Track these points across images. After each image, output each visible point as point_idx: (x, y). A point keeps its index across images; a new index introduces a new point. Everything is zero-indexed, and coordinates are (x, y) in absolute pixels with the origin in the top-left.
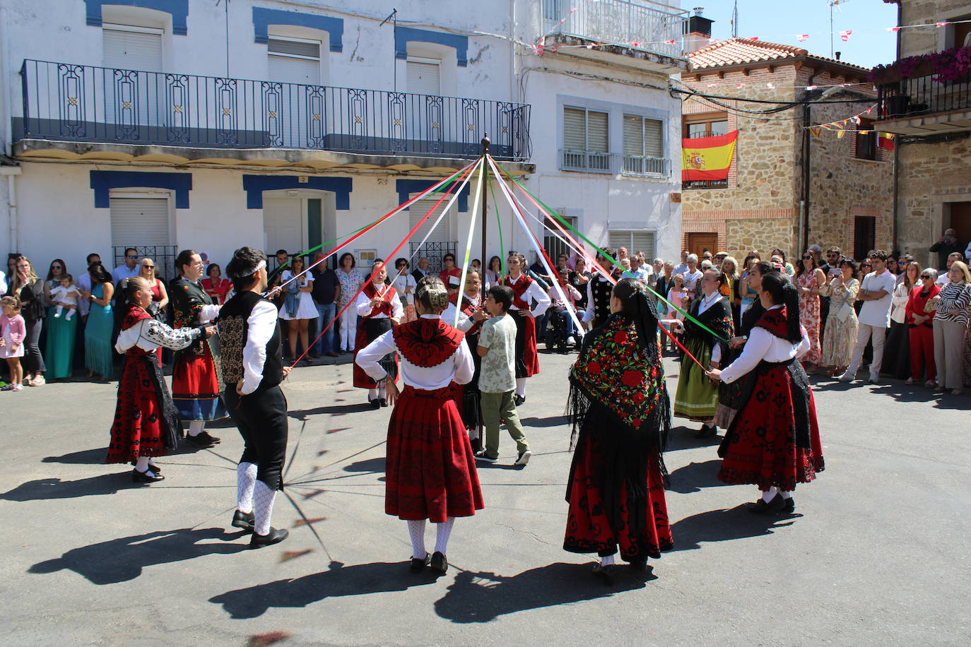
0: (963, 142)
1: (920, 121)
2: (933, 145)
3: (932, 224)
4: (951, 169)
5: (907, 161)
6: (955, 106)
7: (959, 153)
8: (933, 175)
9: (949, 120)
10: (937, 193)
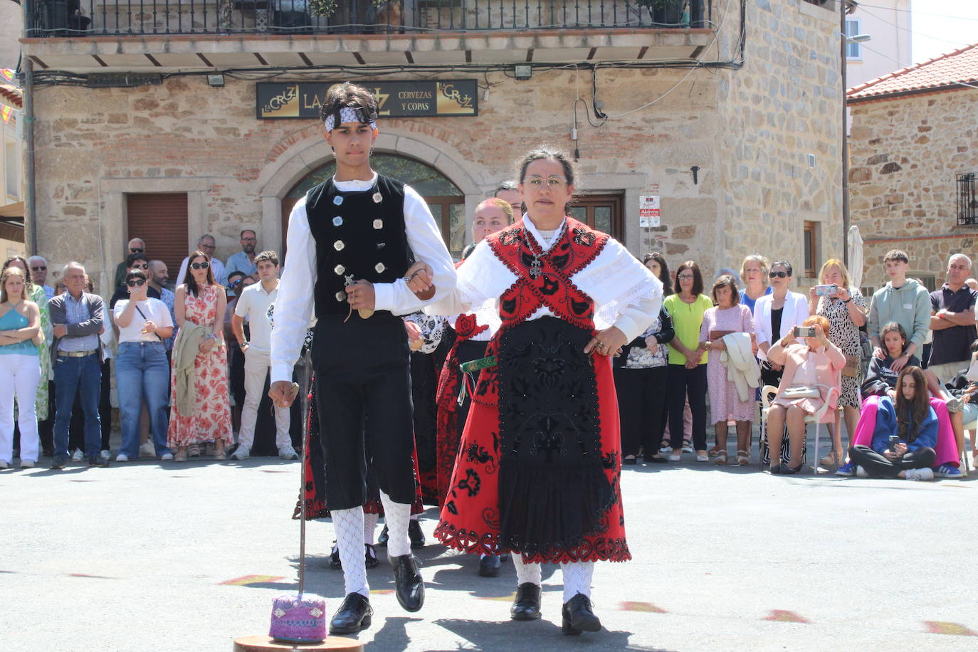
0: (152, 89)
1: (115, 46)
2: (98, 91)
3: (103, 229)
4: (134, 136)
5: (49, 117)
6: (136, 29)
7: (145, 109)
8: (101, 144)
9: (167, 50)
10: (109, 175)
